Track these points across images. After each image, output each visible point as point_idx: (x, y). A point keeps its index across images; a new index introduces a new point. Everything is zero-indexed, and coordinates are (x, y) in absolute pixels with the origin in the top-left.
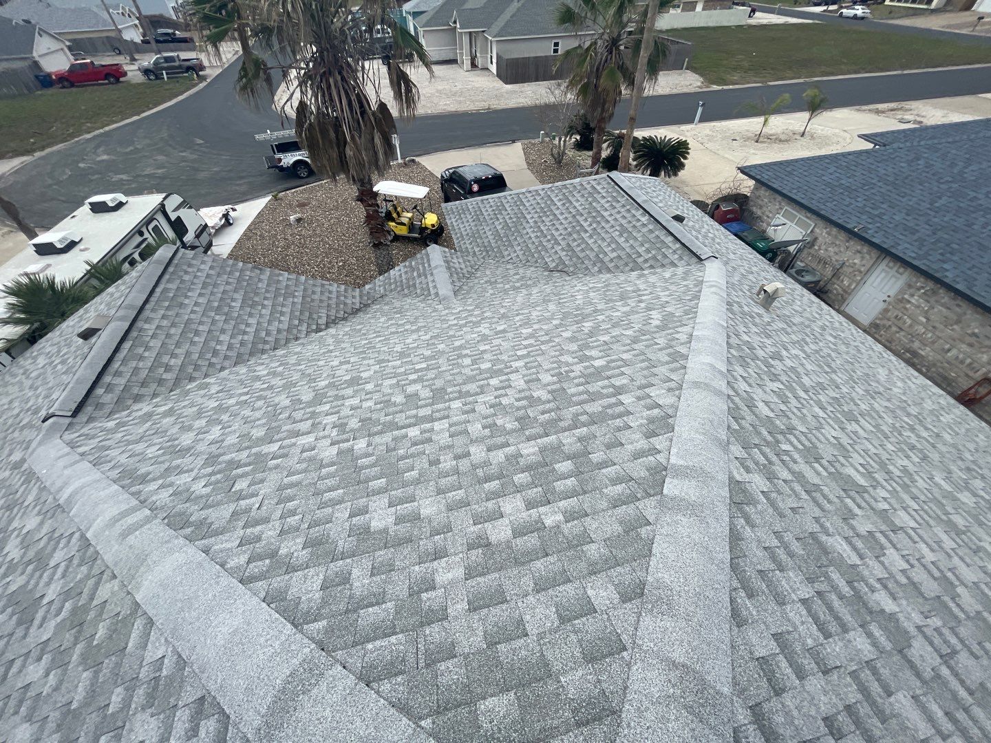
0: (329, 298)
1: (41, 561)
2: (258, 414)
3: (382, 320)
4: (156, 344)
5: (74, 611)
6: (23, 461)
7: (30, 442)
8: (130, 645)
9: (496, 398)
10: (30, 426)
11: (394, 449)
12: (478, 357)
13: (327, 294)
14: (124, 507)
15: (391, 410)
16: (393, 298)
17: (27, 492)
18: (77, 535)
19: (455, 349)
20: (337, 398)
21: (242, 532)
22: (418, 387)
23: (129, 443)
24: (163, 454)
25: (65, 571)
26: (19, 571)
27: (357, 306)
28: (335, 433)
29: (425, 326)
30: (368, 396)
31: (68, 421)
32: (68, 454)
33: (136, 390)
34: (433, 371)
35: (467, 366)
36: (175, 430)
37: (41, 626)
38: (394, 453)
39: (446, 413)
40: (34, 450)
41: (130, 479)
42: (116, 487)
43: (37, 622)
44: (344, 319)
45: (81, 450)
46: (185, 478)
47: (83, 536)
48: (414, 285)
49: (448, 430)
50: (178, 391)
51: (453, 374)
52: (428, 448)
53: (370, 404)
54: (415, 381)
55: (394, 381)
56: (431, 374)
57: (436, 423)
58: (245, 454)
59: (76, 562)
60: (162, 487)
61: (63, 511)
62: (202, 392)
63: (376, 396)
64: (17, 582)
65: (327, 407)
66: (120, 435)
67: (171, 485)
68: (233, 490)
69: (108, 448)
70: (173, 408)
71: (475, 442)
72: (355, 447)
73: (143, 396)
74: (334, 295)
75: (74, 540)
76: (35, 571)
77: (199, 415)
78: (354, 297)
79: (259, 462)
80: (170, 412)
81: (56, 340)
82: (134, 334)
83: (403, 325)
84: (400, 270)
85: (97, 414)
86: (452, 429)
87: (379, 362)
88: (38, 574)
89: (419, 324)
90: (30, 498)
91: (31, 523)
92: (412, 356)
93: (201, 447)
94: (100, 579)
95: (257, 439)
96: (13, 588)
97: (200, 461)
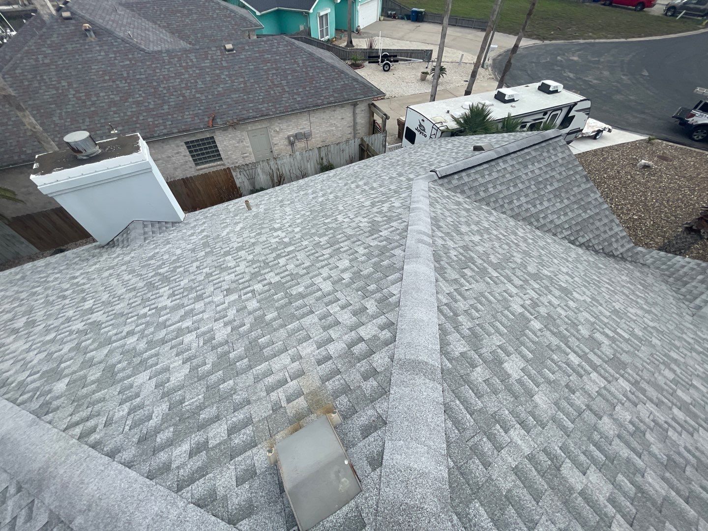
0: (605, 232)
1: (389, 220)
2: (501, 251)
3: (624, 278)
4: (495, 175)
5: (385, 247)
6: (412, 180)
7: (420, 175)
8: (389, 278)
9: (666, 422)
10: (425, 168)
11: (553, 351)
12: (684, 383)
13: (607, 228)
14: (426, 231)
15: (572, 331)
16: (652, 274)
17: (404, 192)
18: (406, 223)
19: (666, 355)
20: (547, 288)
21: (452, 290)
22: (606, 342)
23: (445, 208)
24: (452, 225)
25: (393, 231)
26: (381, 216)
27: (616, 253)
28: (528, 302)
29: (656, 315)
30: (565, 308)
31: (436, 178)
32: (426, 191)
33: (466, 188)
34: (629, 346)
35: (665, 377)
36: (463, 220)
37: (373, 239)
38: (551, 353)
39: (610, 379)
40: (418, 179)
41: (435, 222)
42: (429, 220)
43: (373, 237)
44: (597, 252)
45: (431, 194)
46: (450, 244)
47: (407, 226)
48: (686, 283)
49: (600, 388)
50: (477, 204)
51: (645, 368)
52: (574, 377)
53: (563, 313)
54: (607, 336)
55: (593, 320)
56: (625, 346)
57: (595, 374)
58: (480, 261)
59: (398, 232)
60: (442, 237)
61: (409, 211)
62: (487, 215)
63: (570, 313)
64: (379, 219)
65: (536, 286)
66: (445, 201)
67: (445, 241)
68: (464, 270)
69: (438, 202)
70: (469, 209)
71: (613, 419)
72: (532, 322)
73: (465, 193)
74: (610, 233)
75: (403, 224)
76: (385, 221)
77: (477, 223)
78: (623, 246)
79: (483, 272)
80: (467, 210)
81: (462, 141)
82: (493, 163)
83: (638, 297)
84: (689, 263)
85: (446, 185)
86: (604, 392)
87: (593, 299)
88: (385, 223)
89: (653, 310)
90: (403, 195)
91: (397, 204)
92: (623, 321)
93: (466, 238)
94: (399, 246)
95: (491, 261)
96: (376, 219)
97: (461, 244)
